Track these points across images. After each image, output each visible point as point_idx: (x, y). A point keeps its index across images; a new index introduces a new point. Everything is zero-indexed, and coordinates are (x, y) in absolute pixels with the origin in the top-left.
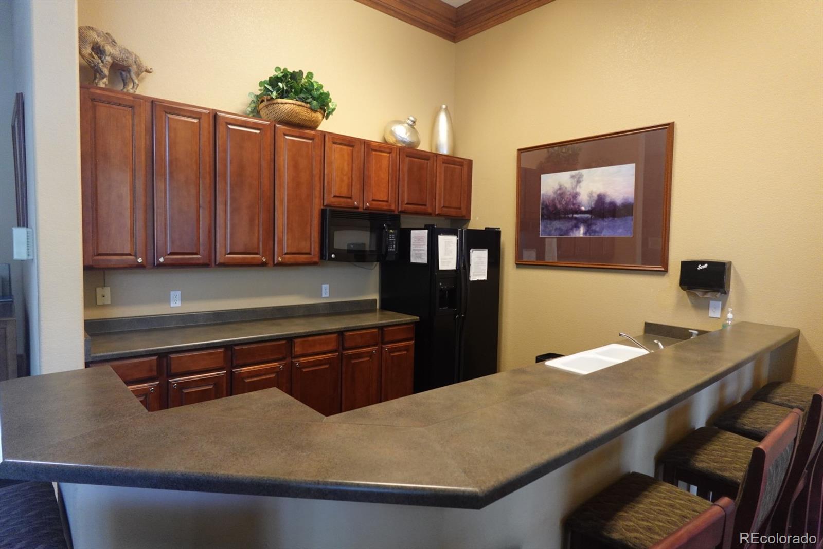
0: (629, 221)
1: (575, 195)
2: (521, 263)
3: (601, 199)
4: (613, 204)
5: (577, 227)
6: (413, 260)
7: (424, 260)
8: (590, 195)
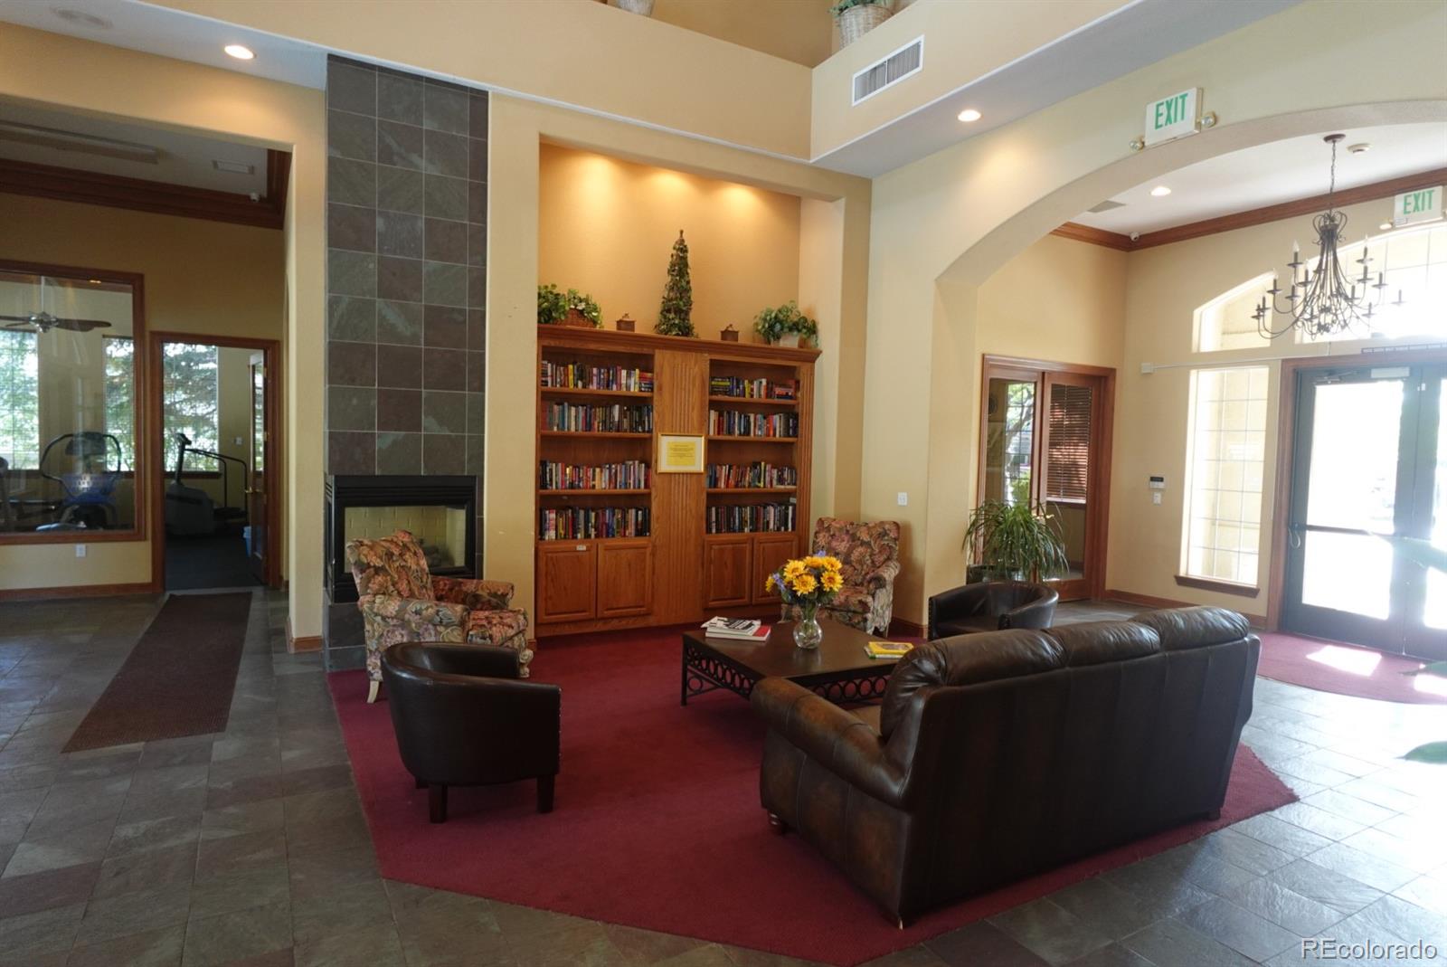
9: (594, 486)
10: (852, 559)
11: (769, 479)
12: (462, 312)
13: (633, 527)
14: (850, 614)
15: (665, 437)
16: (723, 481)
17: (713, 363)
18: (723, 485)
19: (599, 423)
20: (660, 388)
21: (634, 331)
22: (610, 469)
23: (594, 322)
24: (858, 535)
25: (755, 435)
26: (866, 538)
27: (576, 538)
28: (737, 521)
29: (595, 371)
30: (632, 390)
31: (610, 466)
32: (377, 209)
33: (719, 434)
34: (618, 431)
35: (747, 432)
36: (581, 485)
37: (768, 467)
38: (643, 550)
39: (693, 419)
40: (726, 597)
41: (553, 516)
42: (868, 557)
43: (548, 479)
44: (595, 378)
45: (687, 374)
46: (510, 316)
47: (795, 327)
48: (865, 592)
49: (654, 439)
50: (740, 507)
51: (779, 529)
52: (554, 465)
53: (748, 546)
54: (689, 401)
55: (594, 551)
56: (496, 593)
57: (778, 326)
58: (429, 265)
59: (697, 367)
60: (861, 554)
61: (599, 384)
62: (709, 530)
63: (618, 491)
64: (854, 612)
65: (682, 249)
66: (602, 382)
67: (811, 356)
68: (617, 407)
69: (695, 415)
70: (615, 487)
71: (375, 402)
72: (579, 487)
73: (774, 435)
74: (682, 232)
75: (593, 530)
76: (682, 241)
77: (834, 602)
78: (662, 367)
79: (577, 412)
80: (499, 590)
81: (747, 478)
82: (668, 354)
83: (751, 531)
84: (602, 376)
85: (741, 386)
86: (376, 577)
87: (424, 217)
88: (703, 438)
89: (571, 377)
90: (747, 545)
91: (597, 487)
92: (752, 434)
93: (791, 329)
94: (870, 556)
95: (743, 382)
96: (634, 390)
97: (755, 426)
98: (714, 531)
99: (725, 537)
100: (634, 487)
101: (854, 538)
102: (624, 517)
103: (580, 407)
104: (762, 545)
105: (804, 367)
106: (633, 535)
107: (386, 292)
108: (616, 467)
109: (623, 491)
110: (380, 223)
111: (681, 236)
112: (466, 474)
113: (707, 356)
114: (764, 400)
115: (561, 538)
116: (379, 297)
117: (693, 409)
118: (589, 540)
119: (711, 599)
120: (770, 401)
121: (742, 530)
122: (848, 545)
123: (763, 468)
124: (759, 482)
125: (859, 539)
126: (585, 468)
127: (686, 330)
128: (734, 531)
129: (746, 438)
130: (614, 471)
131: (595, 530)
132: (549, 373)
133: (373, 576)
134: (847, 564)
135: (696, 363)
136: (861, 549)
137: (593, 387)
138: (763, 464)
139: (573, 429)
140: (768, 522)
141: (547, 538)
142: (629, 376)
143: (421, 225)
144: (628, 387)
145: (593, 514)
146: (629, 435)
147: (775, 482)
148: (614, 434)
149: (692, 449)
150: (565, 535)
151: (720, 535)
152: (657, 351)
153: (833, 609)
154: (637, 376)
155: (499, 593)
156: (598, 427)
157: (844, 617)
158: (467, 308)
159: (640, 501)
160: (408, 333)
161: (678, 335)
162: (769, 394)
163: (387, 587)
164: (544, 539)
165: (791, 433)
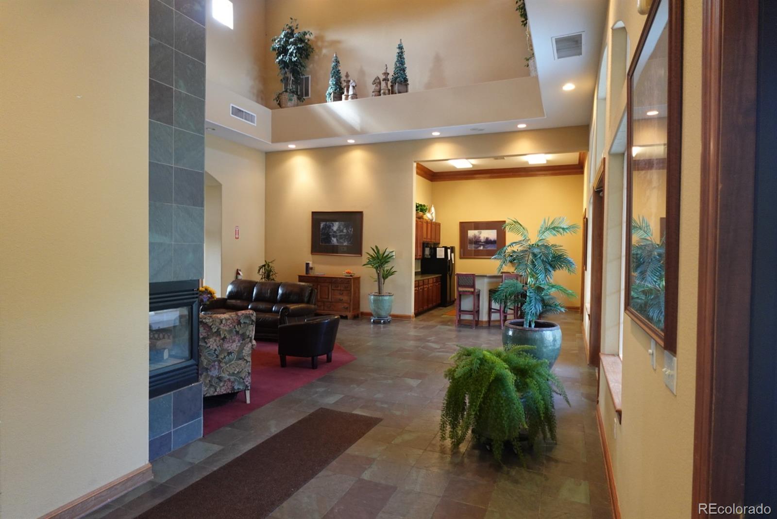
0: (496, 245)
1: (479, 237)
2: (461, 258)
3: (487, 239)
4: (491, 240)
5: (480, 246)
6: (438, 257)
7: (443, 257)
8: (484, 237)
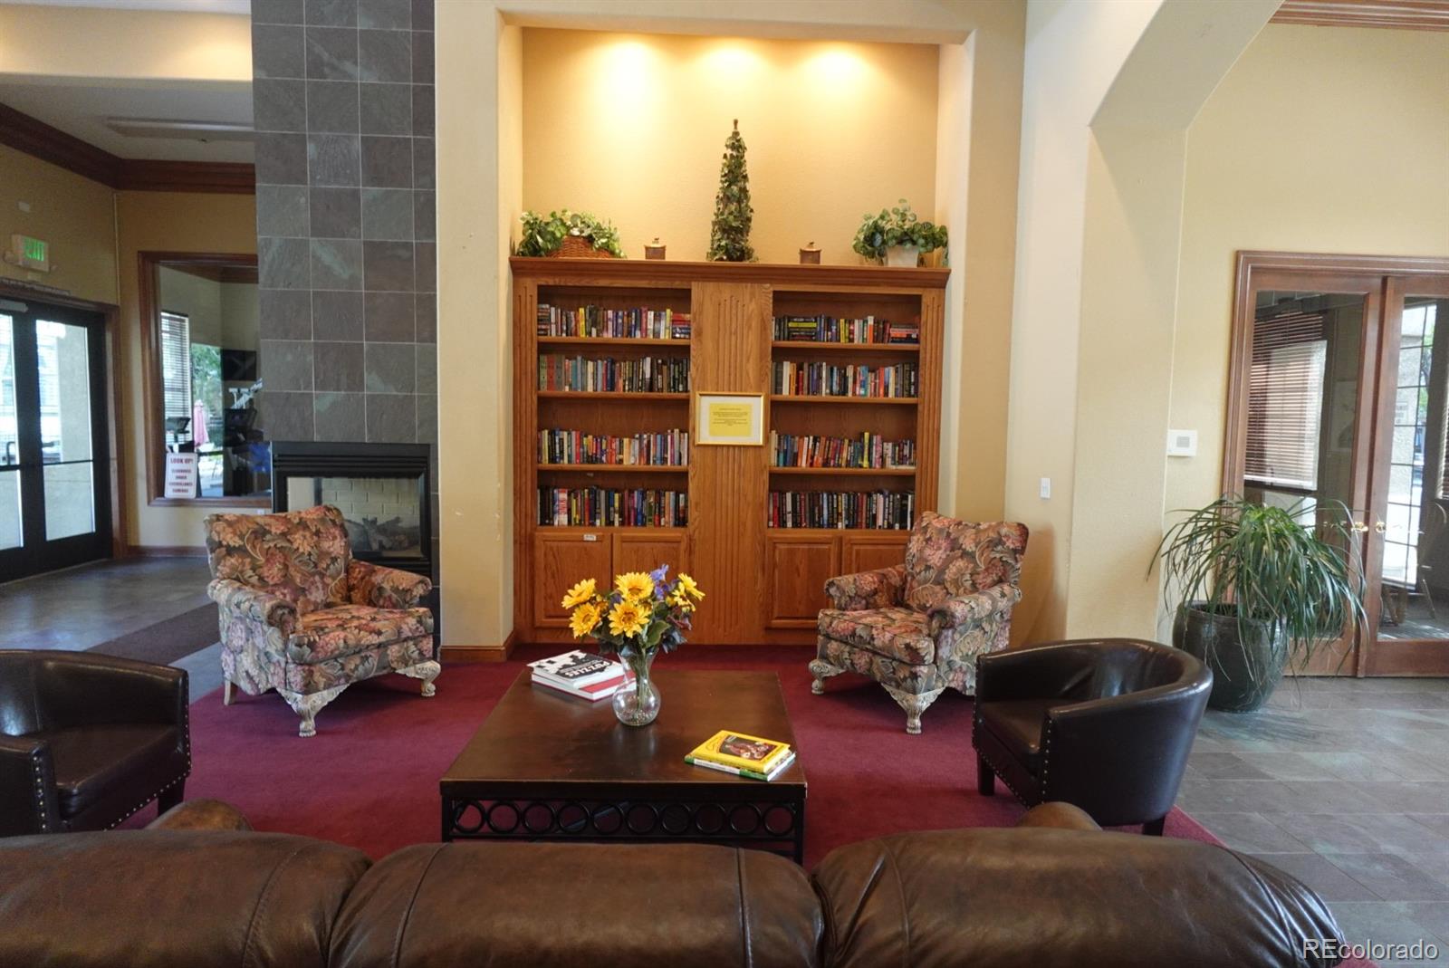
9: (621, 461)
10: (946, 577)
11: (881, 456)
12: (407, 246)
13: (672, 515)
14: (895, 664)
15: (703, 398)
16: (804, 457)
17: (778, 297)
18: (804, 464)
19: (624, 381)
20: (699, 333)
21: (664, 258)
22: (640, 439)
23: (607, 249)
24: (961, 541)
25: (854, 393)
26: (969, 545)
27: (593, 524)
28: (825, 512)
29: (610, 313)
30: (662, 337)
31: (640, 436)
32: (307, 133)
33: (797, 393)
34: (651, 389)
35: (844, 391)
36: (604, 458)
37: (876, 439)
38: (675, 545)
39: (748, 374)
40: (799, 615)
41: (563, 496)
42: (968, 577)
43: (558, 451)
44: (610, 324)
45: (740, 314)
46: (464, 247)
47: (905, 238)
48: (925, 631)
49: (692, 402)
50: (830, 493)
51: (891, 526)
52: (565, 433)
53: (834, 548)
54: (742, 350)
55: (607, 542)
56: (398, 589)
57: (879, 239)
58: (369, 192)
59: (755, 302)
60: (959, 570)
61: (616, 331)
62: (782, 524)
63: (652, 466)
64: (901, 662)
65: (737, 145)
66: (620, 328)
67: (939, 281)
68: (648, 360)
69: (751, 368)
70: (648, 462)
71: (311, 358)
72: (602, 462)
73: (886, 394)
74: (736, 122)
75: (617, 516)
76: (736, 134)
77: (876, 642)
78: (701, 305)
79: (596, 369)
80: (401, 584)
81: (845, 455)
82: (710, 287)
83: (847, 526)
84: (620, 321)
85: (834, 328)
86: (228, 558)
87: (360, 135)
88: (762, 398)
89: (582, 323)
90: (832, 546)
91: (625, 463)
92: (850, 394)
93: (901, 242)
94: (972, 575)
95: (838, 322)
96: (665, 336)
97: (855, 382)
98: (789, 524)
99: (806, 533)
100: (672, 462)
101: (954, 545)
102: (658, 501)
103: (599, 362)
104: (855, 548)
105: (928, 296)
106: (672, 524)
107: (319, 230)
108: (649, 437)
109: (659, 467)
110: (311, 149)
111: (736, 128)
112: (417, 442)
113: (769, 289)
114: (870, 344)
115: (576, 524)
116: (312, 236)
117: (748, 360)
118: (611, 528)
119: (776, 615)
120: (880, 346)
121: (832, 525)
122: (944, 556)
123: (866, 441)
124: (863, 460)
125: (960, 548)
126: (609, 438)
127: (744, 254)
128: (821, 526)
129: (841, 398)
130: (645, 442)
131: (620, 517)
132: (553, 320)
133: (224, 557)
134: (939, 584)
135: (752, 295)
136: (960, 563)
137: (608, 335)
138: (867, 435)
139: (590, 389)
140: (875, 517)
141: (556, 523)
142: (657, 318)
143: (357, 146)
144: (656, 334)
145: (617, 496)
146: (665, 394)
147: (889, 461)
148: (643, 394)
149: (746, 414)
150: (580, 521)
151: (798, 530)
152: (693, 283)
153: (875, 653)
154: (668, 319)
155: (401, 588)
156: (624, 386)
157: (887, 668)
158: (414, 241)
159: (678, 480)
160: (345, 276)
161: (721, 259)
162: (880, 334)
163: (242, 572)
164: (553, 524)
165: (912, 392)
